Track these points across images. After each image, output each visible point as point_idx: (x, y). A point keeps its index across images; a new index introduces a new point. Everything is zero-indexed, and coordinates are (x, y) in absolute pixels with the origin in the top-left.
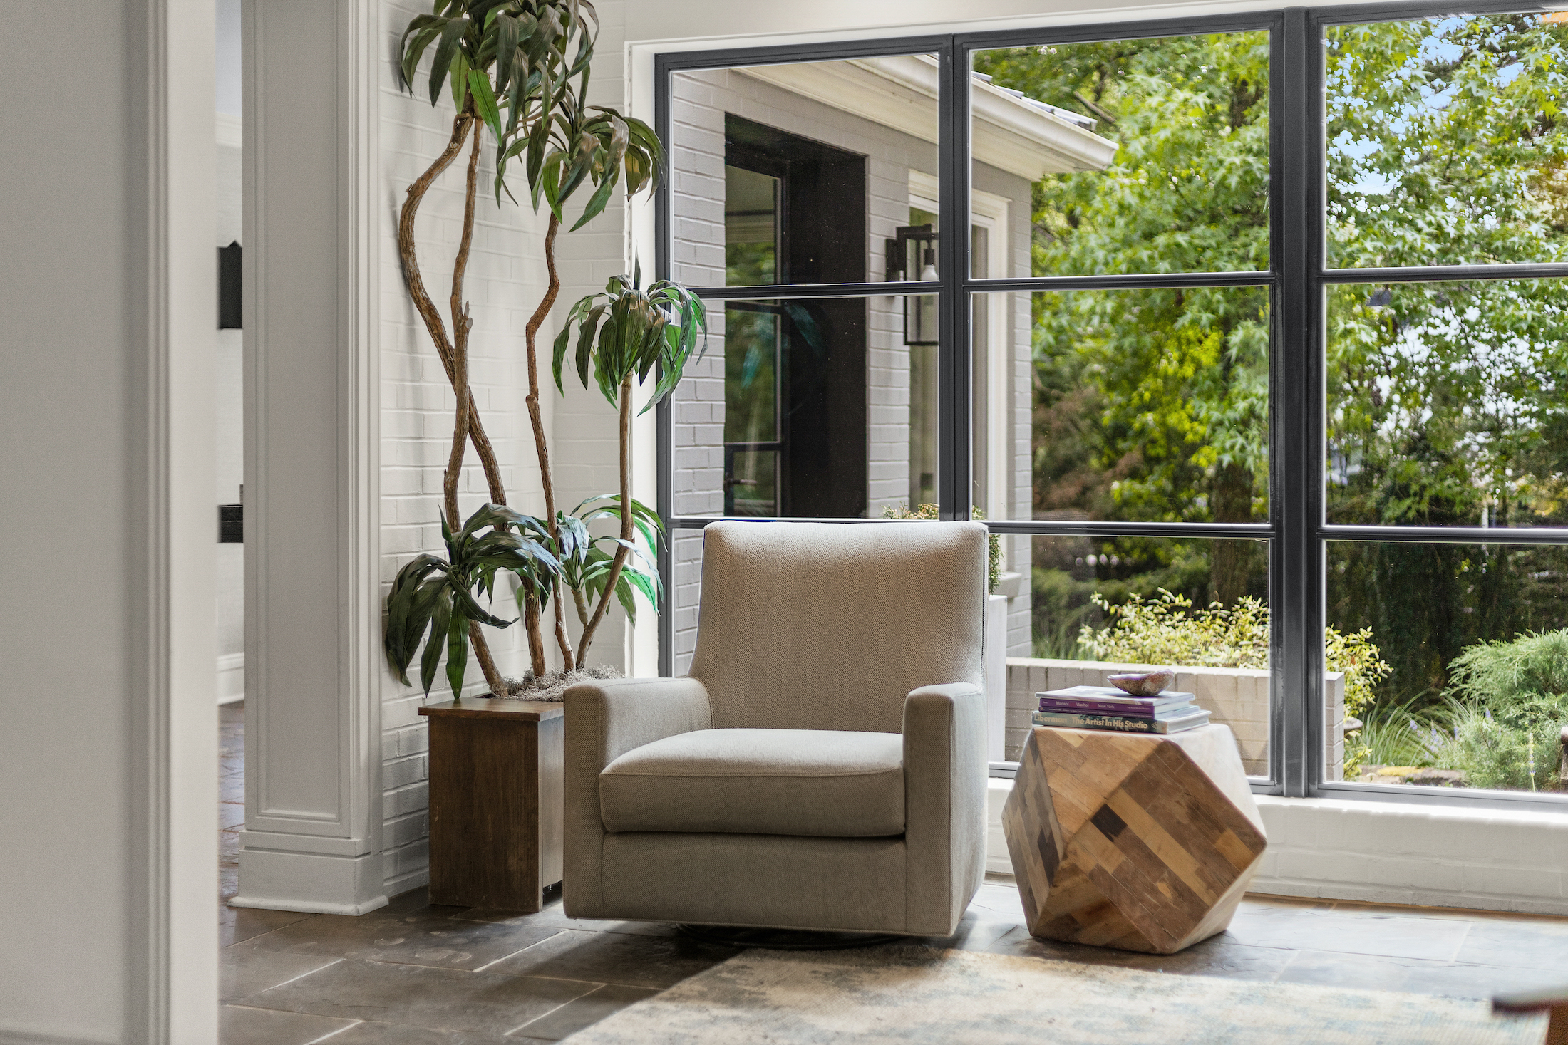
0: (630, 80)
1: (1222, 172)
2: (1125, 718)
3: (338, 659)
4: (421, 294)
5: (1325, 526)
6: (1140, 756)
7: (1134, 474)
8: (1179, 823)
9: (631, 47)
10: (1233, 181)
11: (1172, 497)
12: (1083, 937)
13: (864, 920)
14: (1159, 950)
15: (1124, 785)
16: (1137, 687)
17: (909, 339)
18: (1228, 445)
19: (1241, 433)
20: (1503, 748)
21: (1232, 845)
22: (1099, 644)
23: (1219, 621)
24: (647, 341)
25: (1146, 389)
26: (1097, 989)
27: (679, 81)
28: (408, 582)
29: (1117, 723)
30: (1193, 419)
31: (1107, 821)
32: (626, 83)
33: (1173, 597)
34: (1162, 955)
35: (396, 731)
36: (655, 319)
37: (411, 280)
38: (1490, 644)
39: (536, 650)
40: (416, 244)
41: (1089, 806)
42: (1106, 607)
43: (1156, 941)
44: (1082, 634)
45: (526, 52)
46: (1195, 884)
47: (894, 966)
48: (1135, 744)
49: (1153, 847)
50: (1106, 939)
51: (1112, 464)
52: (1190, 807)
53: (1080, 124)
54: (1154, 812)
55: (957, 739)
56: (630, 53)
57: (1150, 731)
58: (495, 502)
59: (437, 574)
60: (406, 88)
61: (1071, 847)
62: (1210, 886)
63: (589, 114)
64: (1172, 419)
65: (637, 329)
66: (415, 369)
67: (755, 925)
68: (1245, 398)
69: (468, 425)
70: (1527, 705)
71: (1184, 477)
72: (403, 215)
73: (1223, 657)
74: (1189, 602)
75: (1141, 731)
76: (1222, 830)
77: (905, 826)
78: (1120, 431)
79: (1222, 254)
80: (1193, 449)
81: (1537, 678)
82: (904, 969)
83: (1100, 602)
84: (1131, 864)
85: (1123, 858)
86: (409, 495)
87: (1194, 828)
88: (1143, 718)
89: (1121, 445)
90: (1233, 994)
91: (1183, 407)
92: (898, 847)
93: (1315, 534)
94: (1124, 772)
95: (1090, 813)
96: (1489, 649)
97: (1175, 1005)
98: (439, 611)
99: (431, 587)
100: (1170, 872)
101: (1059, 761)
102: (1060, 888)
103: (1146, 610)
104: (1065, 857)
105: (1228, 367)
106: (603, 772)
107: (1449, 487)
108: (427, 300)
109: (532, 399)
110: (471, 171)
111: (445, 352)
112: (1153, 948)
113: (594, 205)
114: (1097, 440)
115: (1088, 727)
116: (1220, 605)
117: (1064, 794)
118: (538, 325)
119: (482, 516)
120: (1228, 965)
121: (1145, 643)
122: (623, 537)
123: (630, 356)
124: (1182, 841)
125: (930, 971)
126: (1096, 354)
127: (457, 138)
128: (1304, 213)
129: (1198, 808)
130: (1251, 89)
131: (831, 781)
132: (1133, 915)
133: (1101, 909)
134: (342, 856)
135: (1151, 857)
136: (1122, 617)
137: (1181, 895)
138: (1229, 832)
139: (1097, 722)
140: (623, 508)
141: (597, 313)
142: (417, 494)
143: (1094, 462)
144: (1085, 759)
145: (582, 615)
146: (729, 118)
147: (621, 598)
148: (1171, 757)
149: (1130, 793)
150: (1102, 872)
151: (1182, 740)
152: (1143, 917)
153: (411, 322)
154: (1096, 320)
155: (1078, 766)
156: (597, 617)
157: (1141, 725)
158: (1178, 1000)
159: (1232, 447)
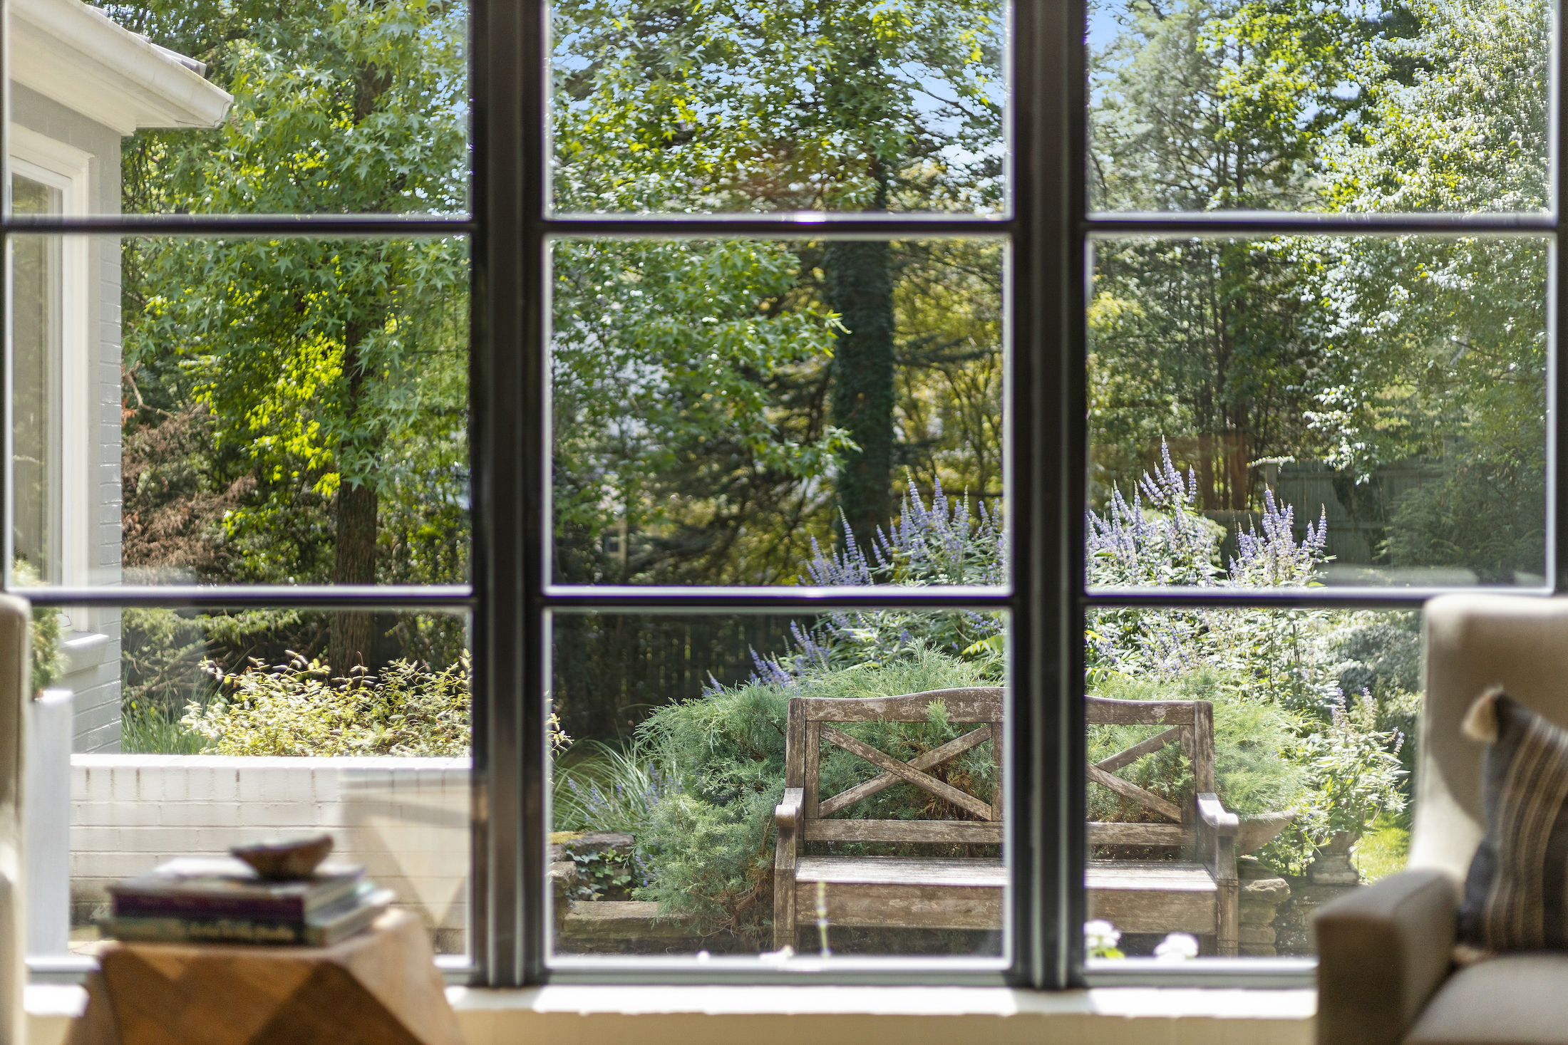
1: (350, 161)
5: (552, 590)
6: (282, 990)
7: (247, 501)
11: (289, 525)
16: (275, 866)
18: (357, 467)
19: (372, 453)
20: (702, 830)
22: (210, 724)
23: (363, 689)
29: (244, 930)
33: (305, 662)
38: (681, 703)
42: (219, 675)
44: (187, 712)
48: (272, 970)
51: (223, 490)
53: (183, 63)
57: (300, 940)
68: (376, 414)
70: (726, 775)
71: (304, 502)
73: (370, 738)
74: (326, 669)
75: (283, 944)
78: (232, 454)
79: (350, 253)
80: (313, 474)
81: (734, 741)
83: (211, 670)
88: (289, 923)
89: (232, 469)
91: (303, 429)
93: (536, 601)
94: (257, 1023)
96: (682, 710)
103: (269, 678)
105: (359, 380)
107: (585, 511)
114: (207, 465)
115: (194, 941)
116: (365, 669)
121: (270, 722)
126: (204, 369)
128: (520, 123)
130: (381, 74)
136: (239, 688)
143: (204, 488)
148: (336, 991)
151: (351, 956)
154: (206, 326)
155: (177, 1014)
157: (283, 933)
159: (362, 469)
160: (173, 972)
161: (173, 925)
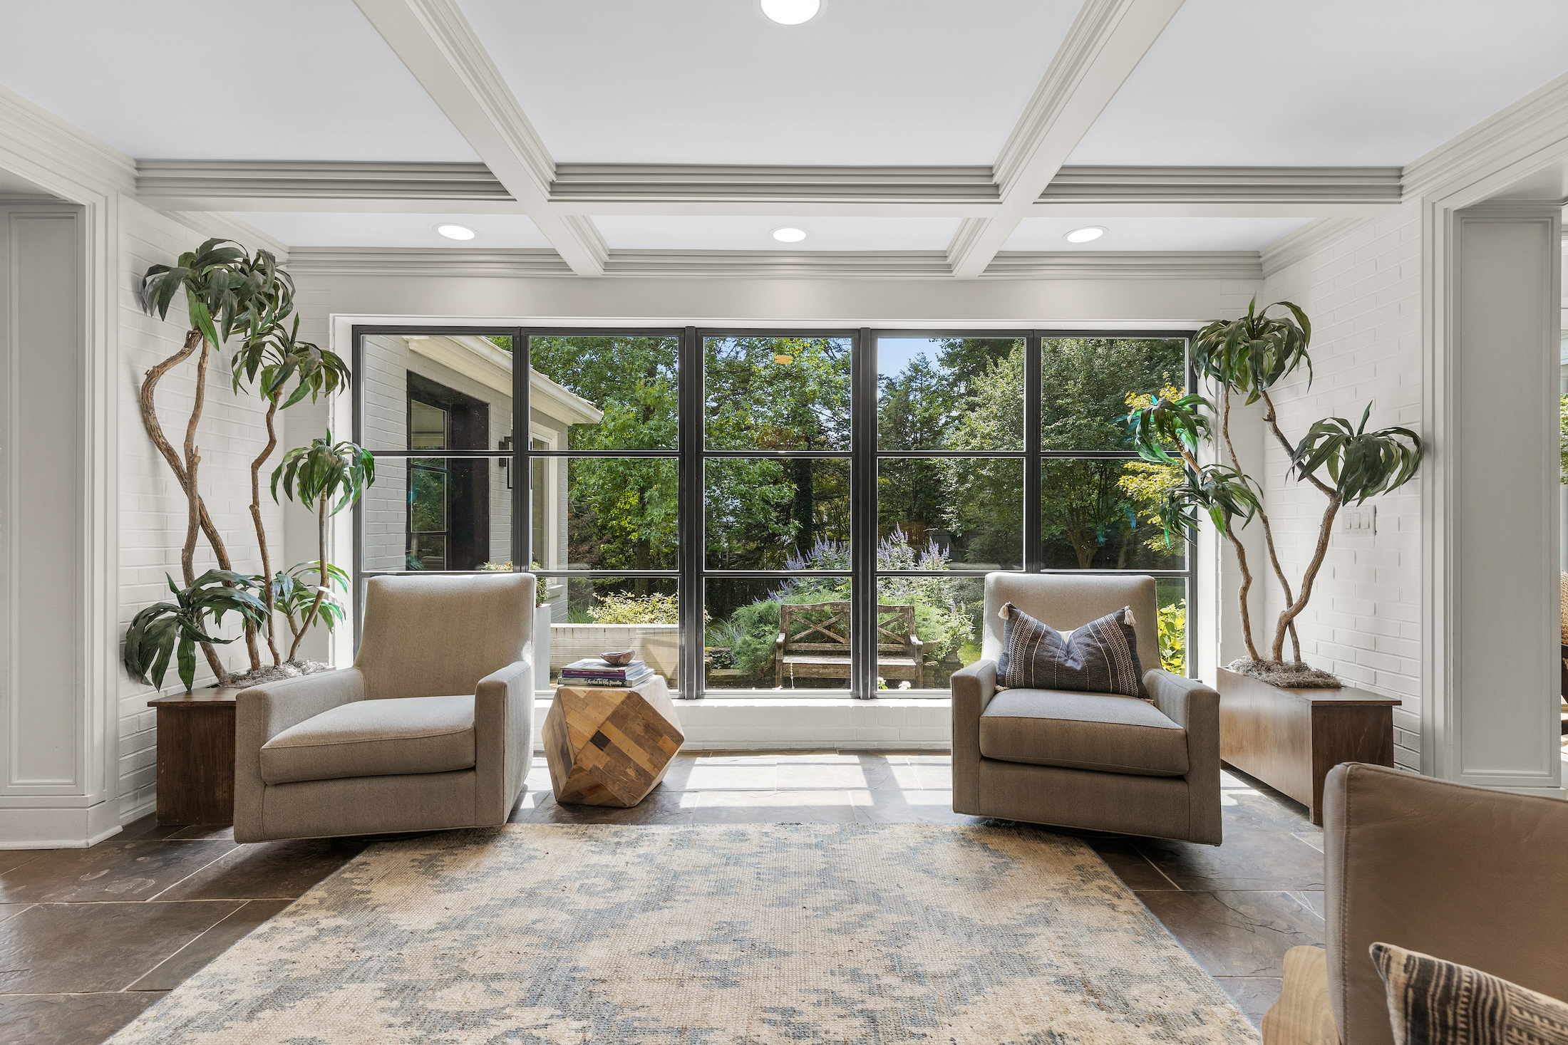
0: (334, 335)
1: (642, 436)
2: (609, 679)
3: (76, 676)
4: (161, 440)
5: (704, 571)
6: (618, 701)
7: (609, 542)
8: (639, 735)
9: (334, 317)
10: (646, 439)
11: (622, 550)
12: (586, 801)
13: (447, 820)
14: (628, 806)
15: (608, 719)
16: (615, 661)
17: (510, 486)
20: (753, 646)
21: (666, 742)
22: (596, 613)
23: (645, 602)
24: (331, 475)
25: (614, 512)
26: (593, 848)
27: (369, 341)
28: (142, 622)
29: (605, 682)
30: (629, 523)
31: (600, 740)
32: (331, 336)
33: (627, 593)
34: (629, 808)
35: (137, 715)
36: (337, 462)
37: (152, 431)
38: (746, 606)
39: (253, 655)
40: (155, 408)
41: (589, 732)
42: (599, 598)
43: (626, 802)
44: (589, 610)
45: (237, 295)
46: (647, 767)
47: (468, 847)
48: (615, 695)
49: (625, 751)
50: (599, 802)
51: (601, 539)
52: (645, 726)
53: (588, 403)
54: (625, 731)
55: (509, 706)
56: (334, 321)
57: (623, 686)
58: (222, 568)
59: (170, 614)
60: (148, 311)
61: (578, 758)
62: (655, 766)
63: (297, 345)
64: (622, 523)
65: (323, 467)
66: (157, 486)
67: (375, 833)
69: (200, 520)
70: (760, 629)
71: (627, 542)
72: (143, 389)
73: (647, 618)
74: (633, 595)
75: (618, 686)
76: (661, 736)
77: (475, 762)
78: (604, 527)
80: (629, 533)
81: (763, 618)
82: (474, 848)
83: (596, 596)
84: (613, 761)
85: (609, 758)
86: (152, 565)
87: (647, 737)
88: (620, 679)
89: (604, 532)
90: (671, 840)
91: (626, 519)
92: (471, 775)
93: (700, 574)
94: (609, 712)
95: (590, 737)
96: (746, 608)
97: (639, 856)
98: (166, 639)
99: (163, 623)
100: (634, 762)
101: (573, 707)
102: (572, 779)
103: (615, 598)
104: (575, 763)
105: (644, 505)
106: (263, 747)
107: (716, 546)
108: (166, 444)
109: (254, 508)
110: (200, 367)
111: (181, 477)
112: (625, 804)
113: (296, 396)
114: (596, 531)
115: (589, 685)
116: (645, 596)
117: (575, 726)
118: (260, 464)
119: (210, 576)
120: (666, 811)
121: (615, 613)
122: (322, 584)
123: (318, 482)
124: (640, 745)
125: (490, 847)
126: (595, 501)
127: (190, 343)
128: (695, 424)
129: (649, 726)
130: (652, 408)
131: (426, 740)
132: (614, 789)
133: (596, 788)
134: (75, 808)
135: (623, 755)
136: (605, 602)
137: (640, 774)
138: (665, 736)
139: (594, 682)
140: (322, 569)
141: (298, 458)
142: (160, 565)
143: (595, 538)
144: (587, 705)
145: (293, 629)
146: (409, 373)
147: (325, 617)
148: (636, 701)
149: (612, 723)
150: (597, 768)
151: (642, 691)
152: (619, 789)
153: (154, 457)
154: (596, 487)
155: (584, 709)
156: (303, 630)
157: (618, 683)
158: (641, 851)
160: (582, 696)
161: (582, 680)
